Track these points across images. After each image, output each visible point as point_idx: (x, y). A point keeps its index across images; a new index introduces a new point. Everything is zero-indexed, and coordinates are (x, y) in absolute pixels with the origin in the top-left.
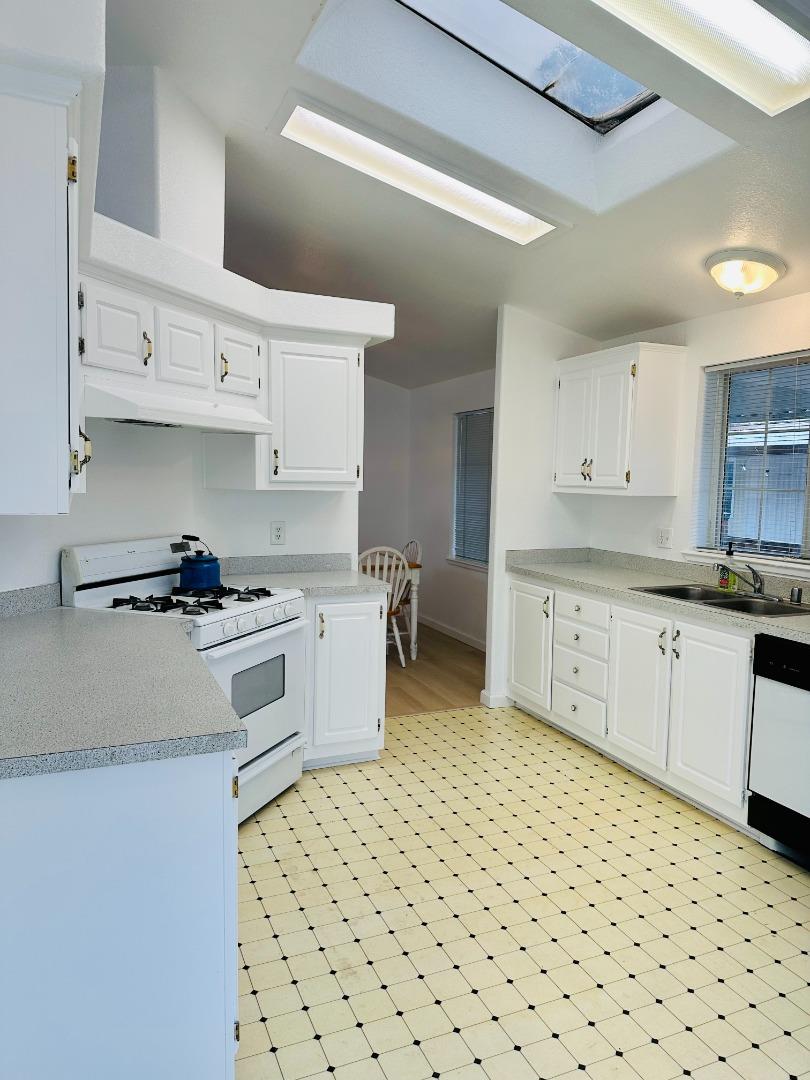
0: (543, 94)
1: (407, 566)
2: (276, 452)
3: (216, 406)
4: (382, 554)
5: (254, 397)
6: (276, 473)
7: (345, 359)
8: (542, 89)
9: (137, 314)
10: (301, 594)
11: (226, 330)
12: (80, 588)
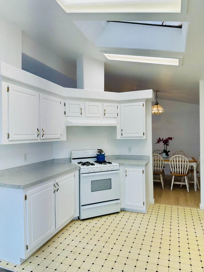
0: (162, 26)
1: (188, 162)
2: (122, 130)
3: (101, 121)
4: (179, 157)
5: (117, 118)
6: (122, 135)
7: (139, 105)
8: (161, 24)
9: (79, 105)
10: (119, 164)
11: (105, 104)
12: (73, 159)
